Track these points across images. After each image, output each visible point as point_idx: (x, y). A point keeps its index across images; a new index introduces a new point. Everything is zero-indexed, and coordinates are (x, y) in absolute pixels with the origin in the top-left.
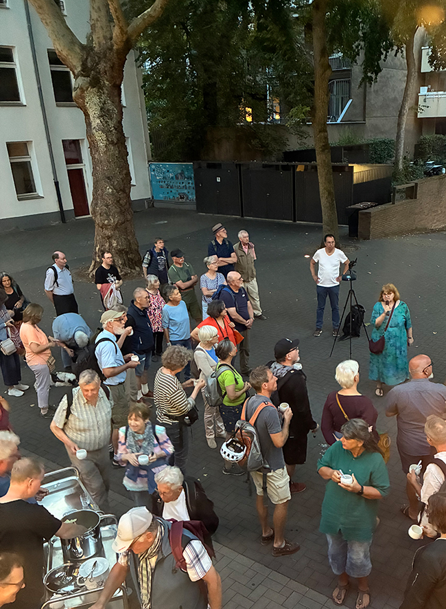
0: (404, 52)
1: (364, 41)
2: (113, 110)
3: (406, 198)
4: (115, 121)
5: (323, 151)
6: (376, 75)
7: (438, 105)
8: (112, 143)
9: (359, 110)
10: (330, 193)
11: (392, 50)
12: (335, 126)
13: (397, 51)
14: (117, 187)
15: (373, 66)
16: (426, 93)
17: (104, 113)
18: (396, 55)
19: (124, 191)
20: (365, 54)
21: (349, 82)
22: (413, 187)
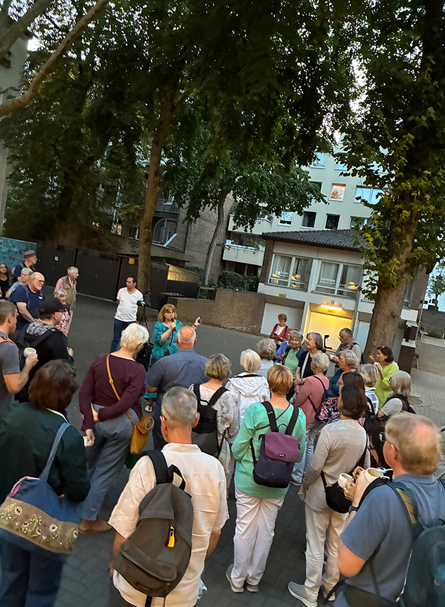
0: (217, 209)
1: (189, 195)
3: (207, 298)
5: (146, 242)
6: (196, 218)
7: (237, 254)
9: (181, 243)
10: (146, 276)
11: (209, 206)
12: (161, 248)
13: (212, 208)
15: (194, 212)
16: (230, 244)
18: (211, 210)
20: (190, 203)
21: (176, 222)
22: (213, 291)
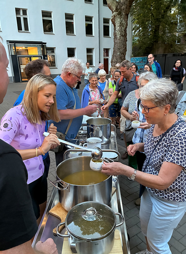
2: (124, 23)
4: (124, 27)
8: (122, 36)
14: (121, 52)
17: (121, 25)
19: (124, 54)
